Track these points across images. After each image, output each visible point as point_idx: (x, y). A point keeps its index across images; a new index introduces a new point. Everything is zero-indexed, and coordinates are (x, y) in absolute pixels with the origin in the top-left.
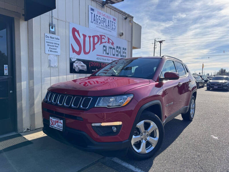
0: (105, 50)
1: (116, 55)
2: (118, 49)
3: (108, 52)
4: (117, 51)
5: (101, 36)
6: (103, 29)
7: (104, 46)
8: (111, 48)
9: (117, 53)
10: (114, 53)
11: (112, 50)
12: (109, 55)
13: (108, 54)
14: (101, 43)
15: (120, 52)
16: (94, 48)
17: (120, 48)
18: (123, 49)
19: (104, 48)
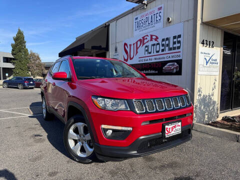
0: (147, 50)
1: (160, 51)
2: (164, 43)
3: (150, 51)
4: (163, 45)
5: (143, 38)
6: (146, 29)
7: (146, 46)
8: (154, 45)
9: (162, 48)
10: (158, 50)
11: (155, 47)
12: (152, 54)
13: (150, 53)
14: (144, 44)
15: (168, 45)
16: (137, 52)
17: (167, 39)
18: (175, 37)
19: (146, 48)
